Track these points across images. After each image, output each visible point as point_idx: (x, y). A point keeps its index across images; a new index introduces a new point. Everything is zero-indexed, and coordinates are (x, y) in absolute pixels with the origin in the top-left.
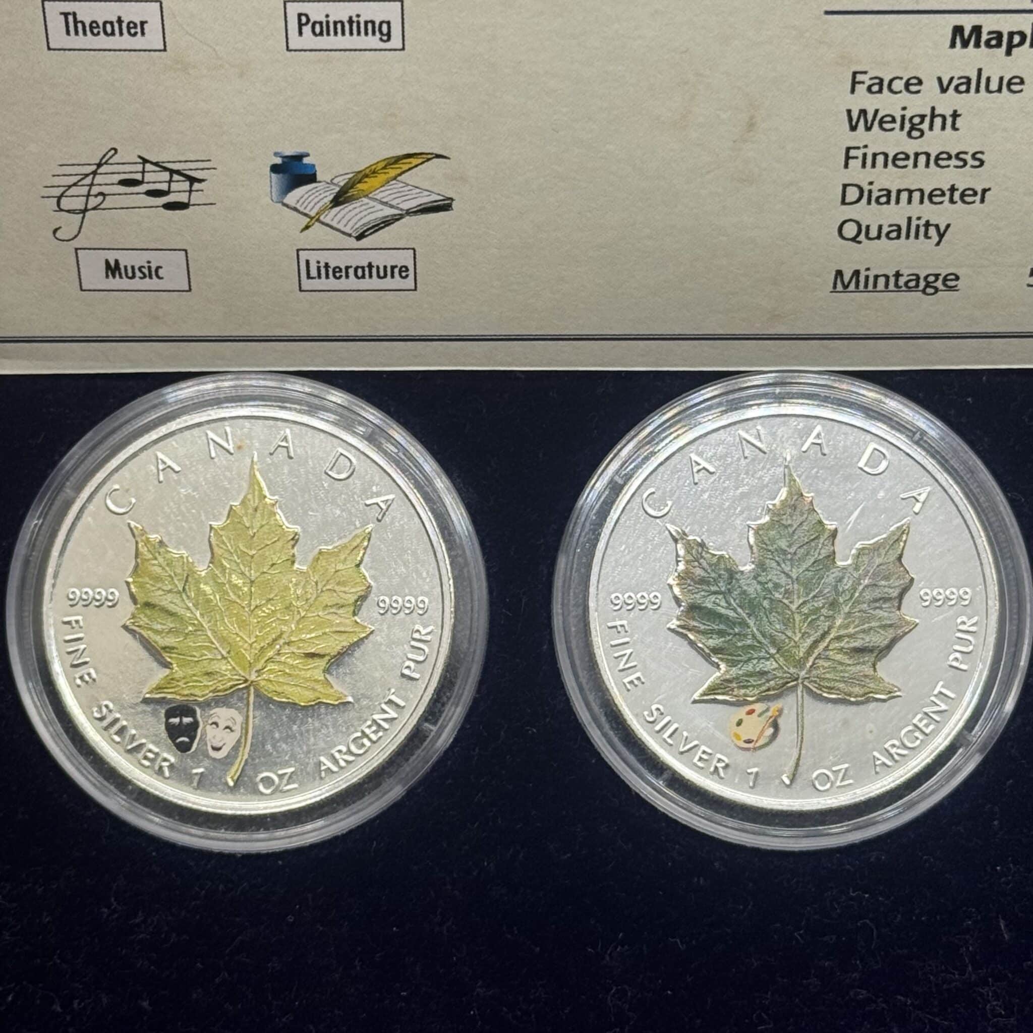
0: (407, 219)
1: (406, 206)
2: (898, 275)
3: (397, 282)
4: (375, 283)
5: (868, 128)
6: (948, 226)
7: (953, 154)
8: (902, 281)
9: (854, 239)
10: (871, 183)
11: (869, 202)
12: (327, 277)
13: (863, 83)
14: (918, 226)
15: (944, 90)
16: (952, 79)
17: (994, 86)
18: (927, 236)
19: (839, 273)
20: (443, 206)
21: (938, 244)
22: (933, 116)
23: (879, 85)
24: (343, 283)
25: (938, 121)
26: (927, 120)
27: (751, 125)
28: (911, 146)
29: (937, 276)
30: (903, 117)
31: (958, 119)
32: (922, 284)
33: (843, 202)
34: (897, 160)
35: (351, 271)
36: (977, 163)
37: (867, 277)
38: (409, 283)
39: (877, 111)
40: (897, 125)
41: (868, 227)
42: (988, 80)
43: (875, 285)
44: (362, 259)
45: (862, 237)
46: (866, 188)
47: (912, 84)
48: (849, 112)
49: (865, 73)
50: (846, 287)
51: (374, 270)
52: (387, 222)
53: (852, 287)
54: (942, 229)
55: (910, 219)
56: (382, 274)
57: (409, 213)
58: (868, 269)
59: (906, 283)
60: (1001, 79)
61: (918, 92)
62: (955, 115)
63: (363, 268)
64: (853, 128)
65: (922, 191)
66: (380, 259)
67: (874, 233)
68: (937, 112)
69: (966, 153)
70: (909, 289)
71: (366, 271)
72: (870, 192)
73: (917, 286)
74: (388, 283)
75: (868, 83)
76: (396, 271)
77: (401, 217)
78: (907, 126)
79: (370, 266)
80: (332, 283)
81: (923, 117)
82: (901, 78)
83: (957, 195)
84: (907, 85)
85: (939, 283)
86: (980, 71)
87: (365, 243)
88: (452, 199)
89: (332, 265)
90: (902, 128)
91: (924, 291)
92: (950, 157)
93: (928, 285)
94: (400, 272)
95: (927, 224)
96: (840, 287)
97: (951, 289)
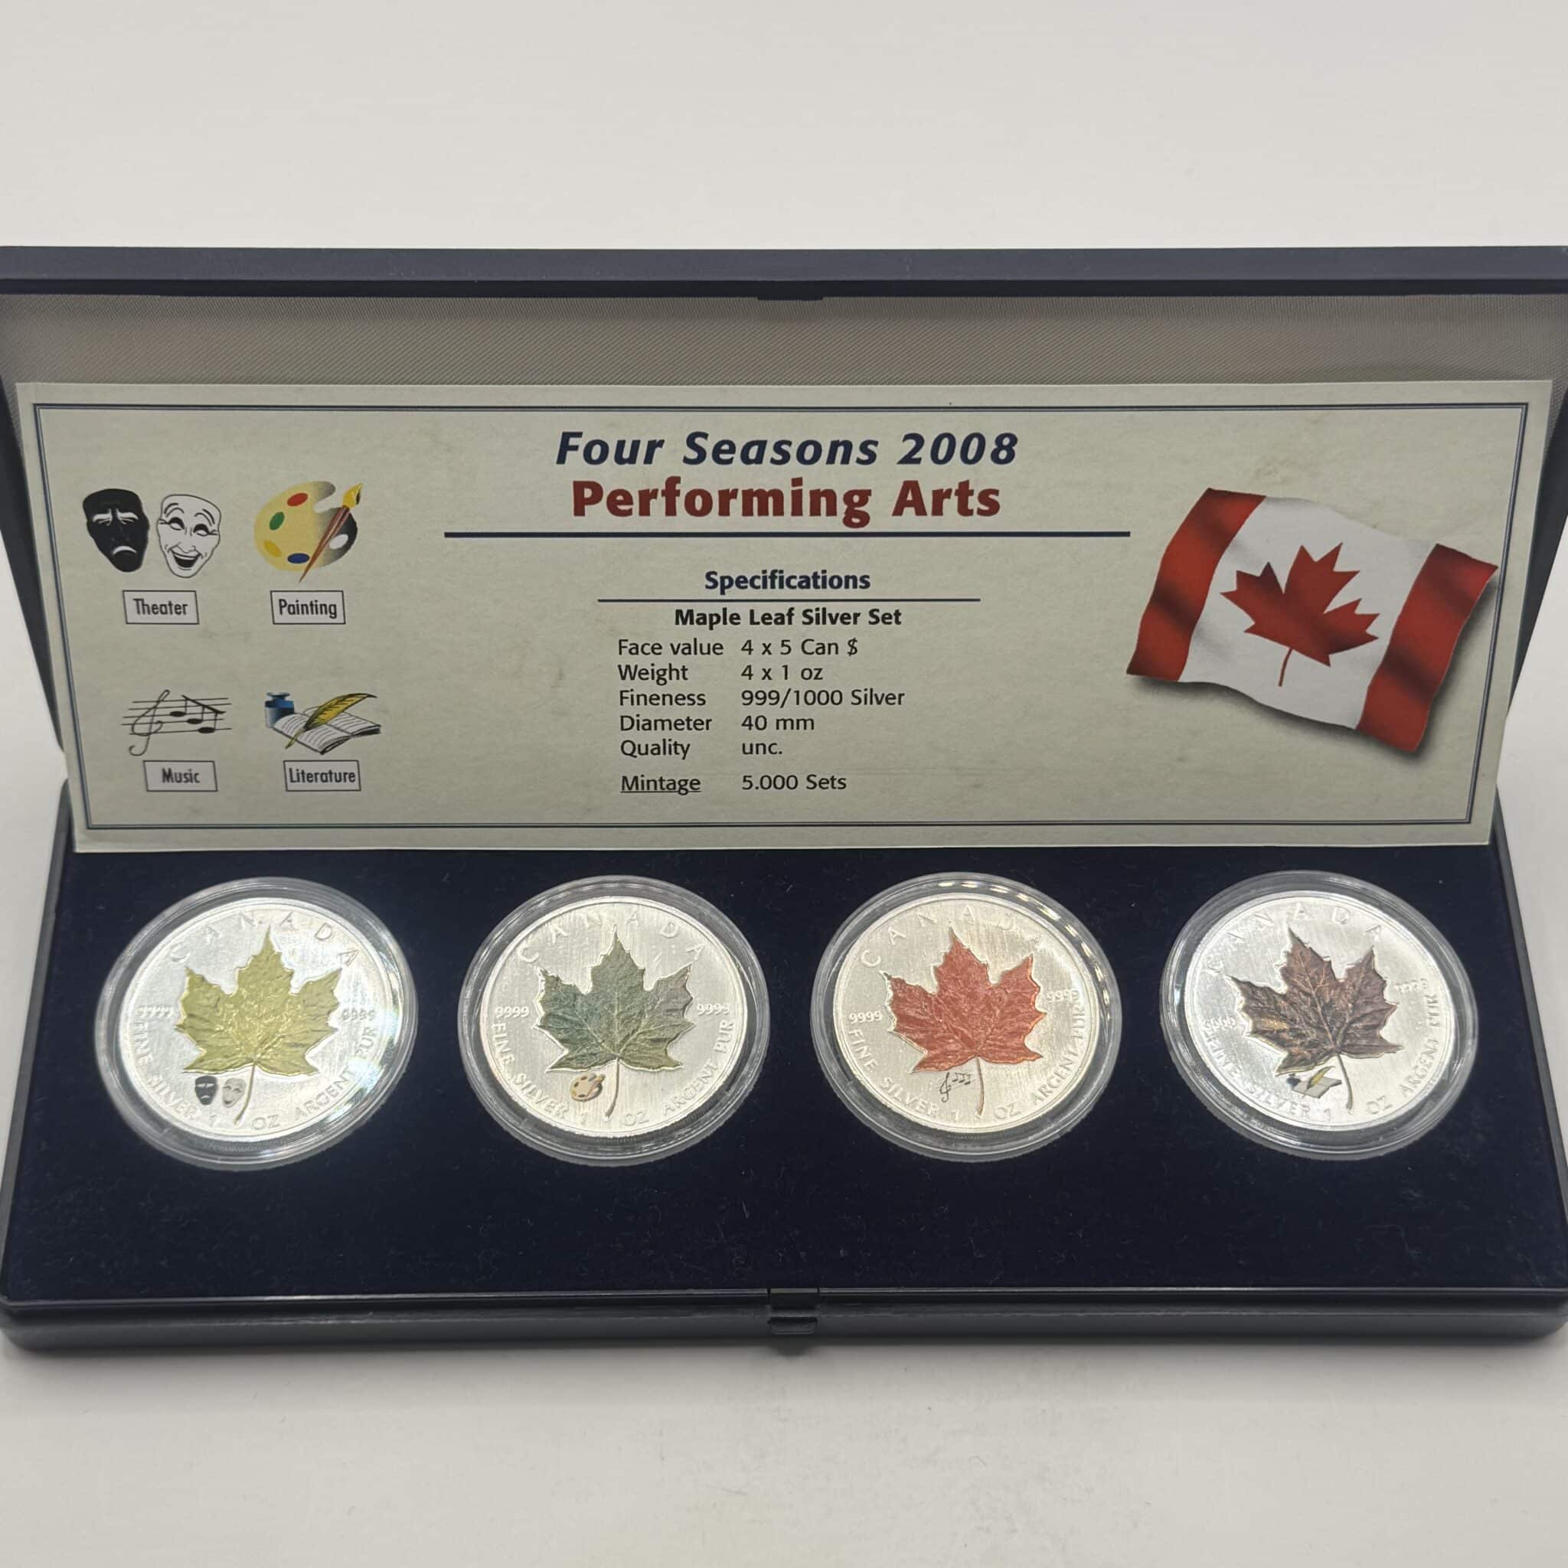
0: (352, 740)
1: (351, 730)
2: (661, 780)
3: (348, 785)
4: (333, 785)
5: (632, 678)
6: (689, 745)
7: (686, 695)
8: (665, 785)
9: (631, 755)
10: (638, 716)
11: (638, 729)
12: (304, 781)
13: (625, 647)
14: (670, 745)
15: (675, 653)
16: (679, 645)
17: (705, 650)
18: (676, 753)
19: (625, 779)
20: (374, 731)
21: (684, 758)
22: (671, 670)
23: (635, 649)
24: (314, 786)
25: (674, 673)
26: (668, 672)
27: (561, 676)
28: (660, 691)
29: (686, 781)
30: (653, 670)
31: (686, 672)
32: (678, 787)
33: (622, 729)
34: (652, 699)
35: (319, 776)
36: (701, 702)
37: (643, 781)
38: (355, 786)
39: (636, 667)
40: (650, 676)
41: (639, 746)
42: (701, 645)
43: (648, 788)
44: (324, 768)
45: (636, 753)
46: (635, 718)
47: (656, 649)
48: (620, 666)
49: (626, 640)
50: (630, 788)
51: (333, 776)
52: (340, 742)
53: (634, 789)
54: (685, 747)
55: (664, 740)
56: (338, 779)
57: (354, 735)
58: (643, 776)
59: (668, 786)
60: (709, 645)
61: (660, 654)
62: (684, 669)
63: (326, 774)
64: (623, 678)
65: (669, 721)
66: (338, 768)
67: (643, 750)
68: (673, 667)
69: (693, 695)
70: (670, 791)
71: (327, 777)
72: (638, 721)
73: (674, 788)
74: (342, 785)
75: (629, 647)
76: (347, 776)
77: (346, 739)
78: (656, 676)
79: (330, 773)
80: (307, 785)
81: (665, 670)
82: (648, 644)
83: (691, 723)
84: (653, 649)
85: (688, 787)
86: (695, 639)
87: (325, 756)
88: (379, 726)
89: (306, 772)
90: (653, 678)
91: (679, 792)
92: (684, 698)
93: (681, 787)
94: (350, 777)
95: (676, 744)
96: (626, 789)
97: (696, 790)
